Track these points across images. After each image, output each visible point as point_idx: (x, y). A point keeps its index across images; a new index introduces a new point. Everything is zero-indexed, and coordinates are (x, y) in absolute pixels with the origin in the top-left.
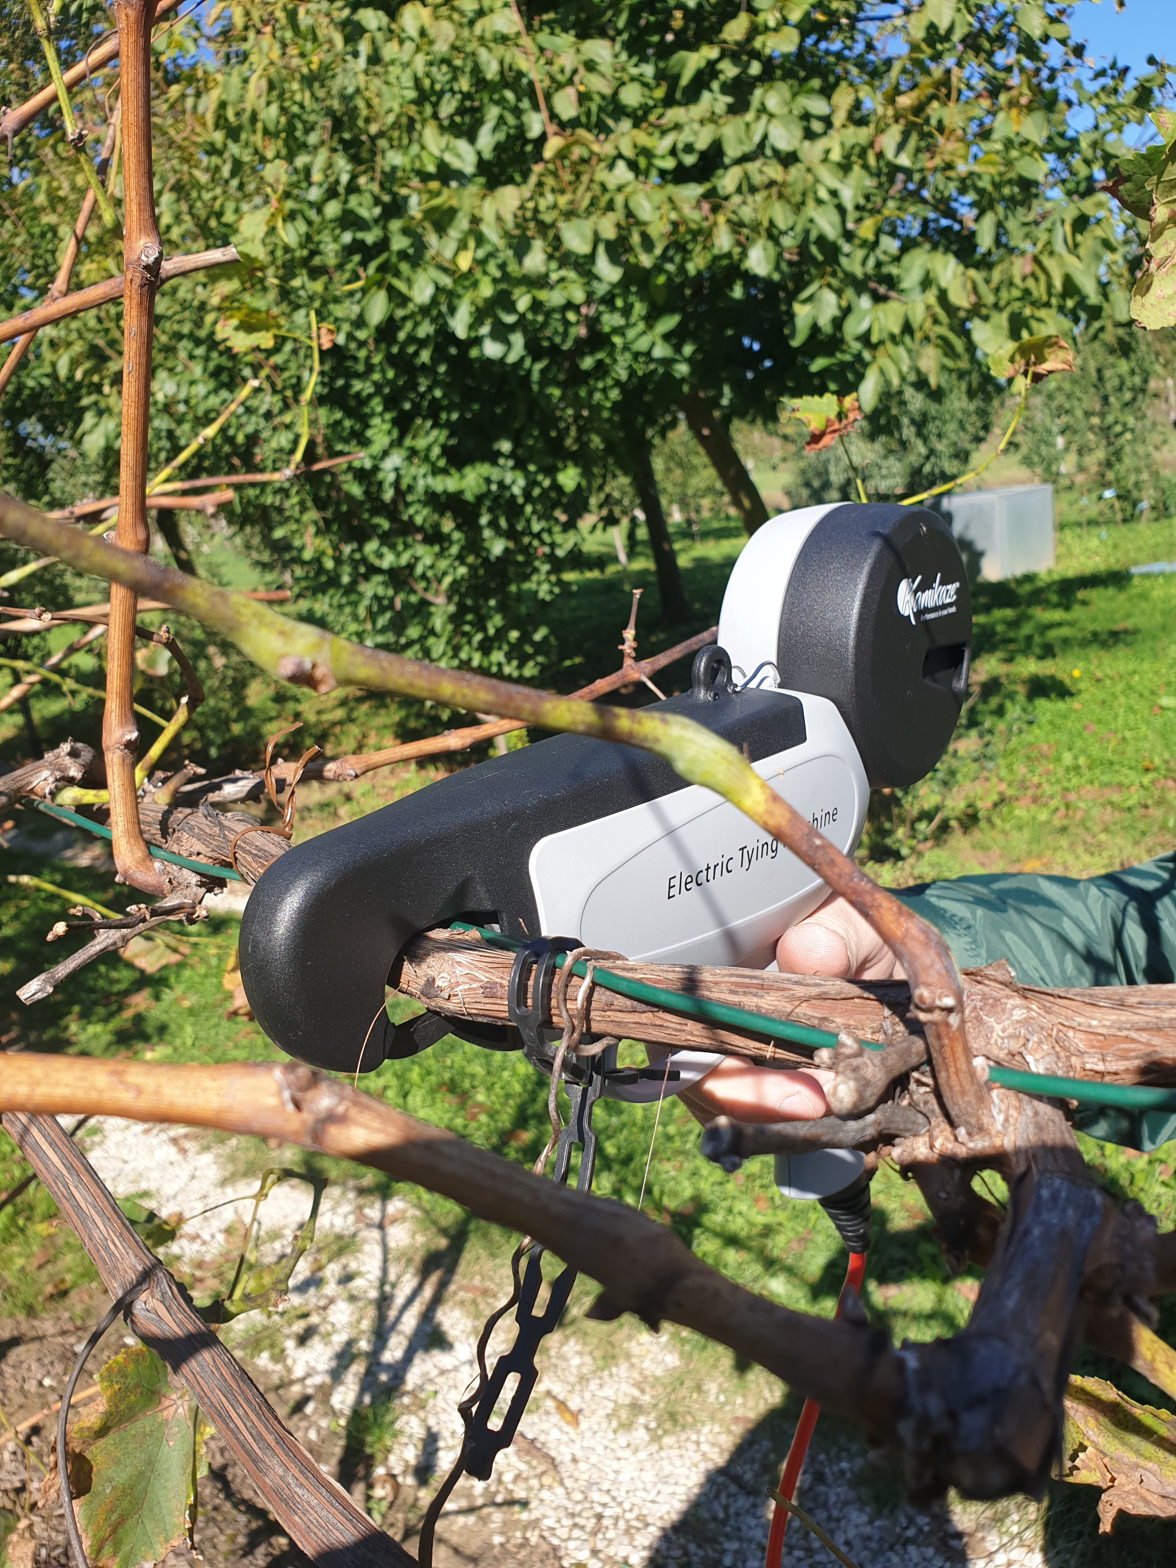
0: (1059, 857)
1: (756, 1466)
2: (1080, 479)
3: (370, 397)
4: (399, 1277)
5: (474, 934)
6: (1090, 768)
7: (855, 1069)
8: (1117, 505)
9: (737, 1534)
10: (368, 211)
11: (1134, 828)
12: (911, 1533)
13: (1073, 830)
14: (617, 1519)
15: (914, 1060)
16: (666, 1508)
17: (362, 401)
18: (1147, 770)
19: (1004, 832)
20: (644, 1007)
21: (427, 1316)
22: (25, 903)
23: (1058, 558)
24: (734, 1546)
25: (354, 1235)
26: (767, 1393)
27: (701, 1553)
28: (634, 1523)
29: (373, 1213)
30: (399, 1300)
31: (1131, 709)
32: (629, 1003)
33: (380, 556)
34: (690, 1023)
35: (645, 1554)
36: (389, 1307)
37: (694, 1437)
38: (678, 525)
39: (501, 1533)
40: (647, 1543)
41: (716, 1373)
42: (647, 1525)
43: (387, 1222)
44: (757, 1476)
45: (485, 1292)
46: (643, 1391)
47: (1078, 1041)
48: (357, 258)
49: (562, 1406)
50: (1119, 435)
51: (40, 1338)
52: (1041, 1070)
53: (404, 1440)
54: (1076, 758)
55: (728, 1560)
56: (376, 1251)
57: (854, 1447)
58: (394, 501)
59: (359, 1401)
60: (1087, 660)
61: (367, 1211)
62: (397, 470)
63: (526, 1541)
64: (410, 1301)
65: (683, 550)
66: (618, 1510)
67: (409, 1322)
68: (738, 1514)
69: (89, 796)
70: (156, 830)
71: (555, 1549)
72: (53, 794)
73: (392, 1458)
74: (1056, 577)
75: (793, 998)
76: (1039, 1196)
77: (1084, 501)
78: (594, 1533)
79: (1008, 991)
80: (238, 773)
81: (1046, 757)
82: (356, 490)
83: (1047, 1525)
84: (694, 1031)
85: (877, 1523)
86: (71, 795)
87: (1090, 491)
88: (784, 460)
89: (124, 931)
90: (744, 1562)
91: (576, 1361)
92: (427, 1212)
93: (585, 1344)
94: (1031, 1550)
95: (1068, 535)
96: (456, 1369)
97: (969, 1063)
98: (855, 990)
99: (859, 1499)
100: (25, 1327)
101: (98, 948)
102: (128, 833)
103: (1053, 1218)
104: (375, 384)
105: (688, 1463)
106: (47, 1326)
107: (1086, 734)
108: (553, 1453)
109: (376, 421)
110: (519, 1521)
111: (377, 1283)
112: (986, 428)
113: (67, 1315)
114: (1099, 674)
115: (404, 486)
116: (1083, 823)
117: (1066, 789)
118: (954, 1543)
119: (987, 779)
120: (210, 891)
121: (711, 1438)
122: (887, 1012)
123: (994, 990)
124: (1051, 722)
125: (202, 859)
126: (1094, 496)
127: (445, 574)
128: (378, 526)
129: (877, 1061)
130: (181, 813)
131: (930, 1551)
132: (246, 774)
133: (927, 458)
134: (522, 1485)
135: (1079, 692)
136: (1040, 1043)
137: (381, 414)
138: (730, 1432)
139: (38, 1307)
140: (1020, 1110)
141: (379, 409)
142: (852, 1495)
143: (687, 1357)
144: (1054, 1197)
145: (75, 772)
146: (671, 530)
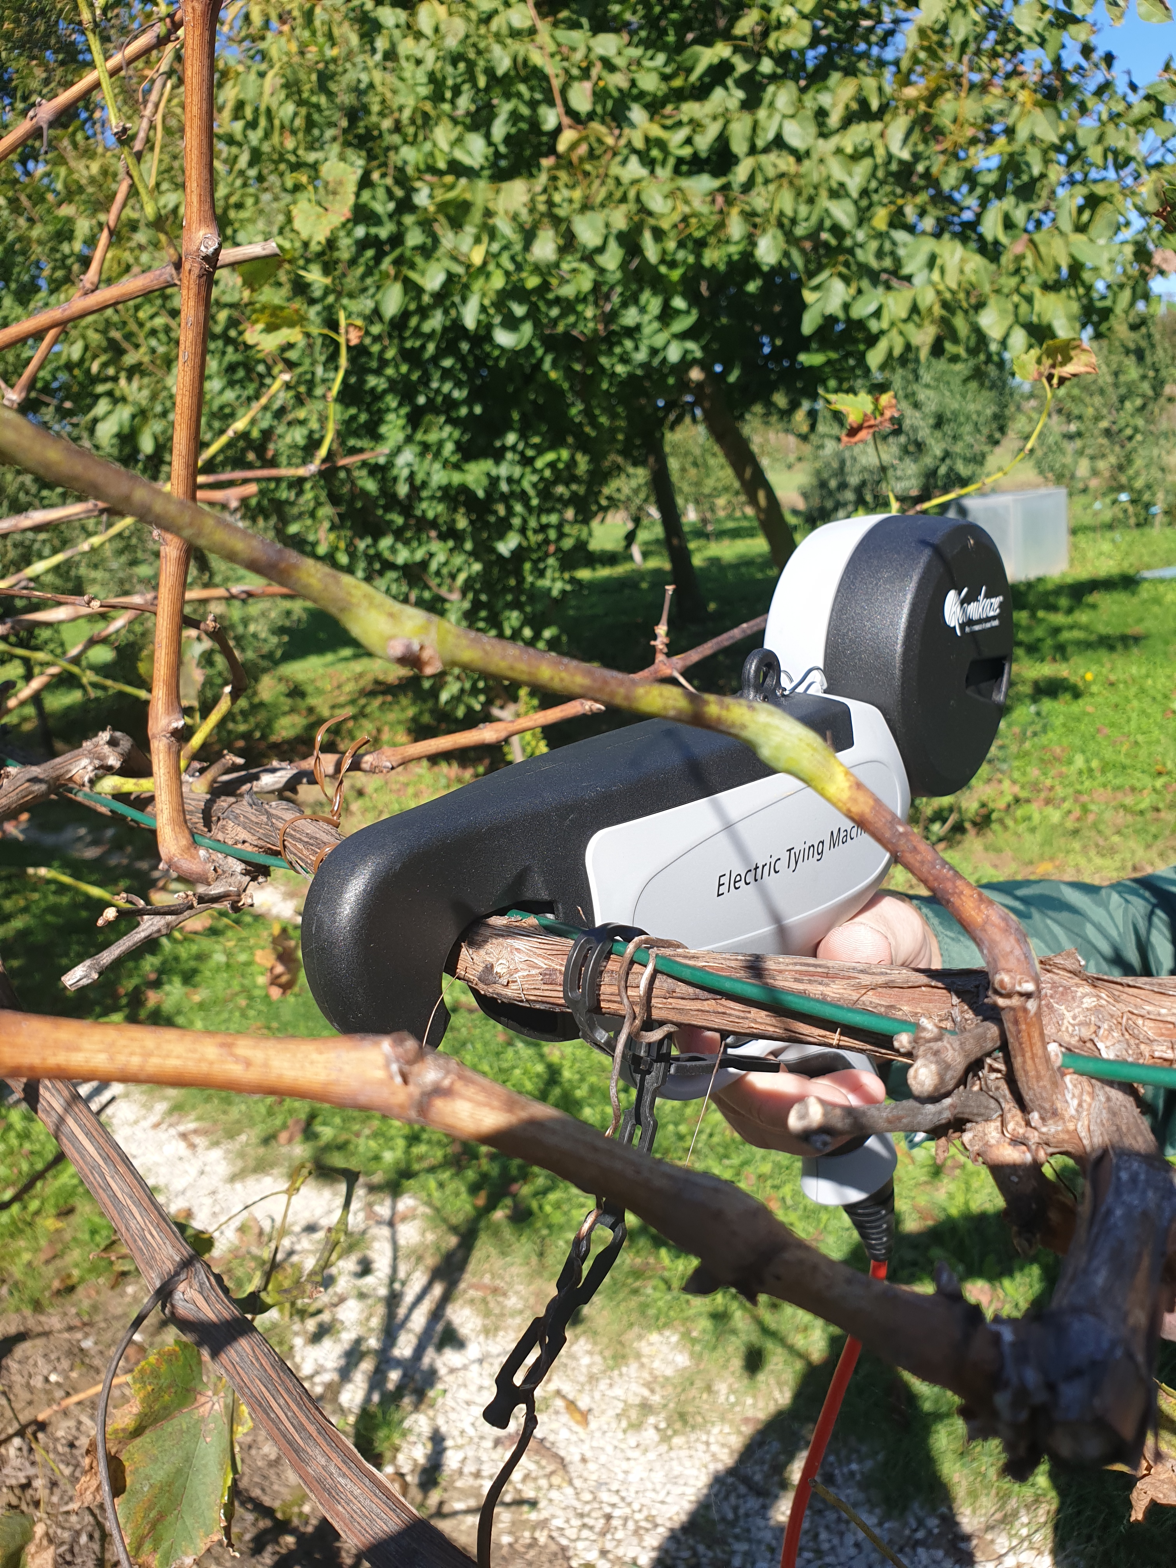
0: (1072, 859)
1: (766, 1467)
2: (1094, 483)
3: (385, 392)
4: (409, 1275)
5: (532, 920)
6: (1103, 771)
7: (936, 1053)
8: (1131, 510)
9: (746, 1536)
10: (382, 207)
11: (1146, 831)
12: (920, 1535)
13: (1086, 833)
14: (626, 1519)
15: (989, 1046)
16: (675, 1509)
17: (376, 396)
18: (1160, 774)
19: (1019, 836)
20: (706, 995)
21: (437, 1314)
22: (36, 896)
23: (1072, 561)
24: (743, 1547)
25: (364, 1232)
26: (777, 1394)
27: (710, 1554)
28: (643, 1524)
29: (383, 1210)
30: (409, 1298)
31: (1143, 712)
32: (691, 990)
33: (393, 550)
34: (754, 1010)
35: (654, 1554)
36: (397, 1305)
37: (704, 1438)
38: (693, 524)
39: (510, 1533)
40: (656, 1544)
41: (726, 1374)
42: (656, 1526)
43: (397, 1219)
44: (767, 1477)
45: (495, 1291)
46: (652, 1391)
47: (1148, 1029)
48: (370, 253)
49: (571, 1405)
50: (1130, 438)
51: (46, 1334)
52: (1112, 1056)
53: (412, 1438)
54: (1087, 761)
55: (737, 1561)
56: (387, 1248)
57: (864, 1449)
58: (408, 496)
59: (368, 1399)
60: (1099, 662)
61: (377, 1209)
62: (409, 465)
63: (535, 1541)
64: (419, 1299)
65: (699, 549)
66: (628, 1511)
67: (419, 1320)
68: (747, 1515)
69: (129, 785)
70: (197, 819)
71: (564, 1549)
72: (92, 782)
73: (401, 1458)
74: (1069, 580)
75: (858, 987)
76: (1119, 1179)
77: (1097, 505)
78: (603, 1534)
79: (1077, 980)
80: (275, 763)
81: (1058, 759)
82: (371, 486)
83: (1056, 1528)
84: (760, 1019)
85: (887, 1525)
86: (110, 784)
87: (1104, 495)
88: (800, 459)
89: (169, 918)
90: (753, 1563)
91: (585, 1360)
92: (437, 1210)
93: (595, 1343)
94: (1040, 1553)
95: (1082, 540)
96: (465, 1367)
97: (1045, 1048)
98: (923, 979)
99: (869, 1501)
100: (31, 1323)
101: (143, 935)
102: (173, 821)
103: (1133, 1199)
104: (390, 380)
105: (697, 1463)
106: (53, 1321)
107: (1099, 737)
108: (562, 1453)
109: (391, 417)
110: (527, 1521)
111: (386, 1281)
112: (1002, 429)
113: (73, 1311)
114: (1113, 677)
115: (418, 482)
116: (1095, 826)
117: (1079, 792)
118: (962, 1545)
119: (1000, 781)
120: (254, 879)
121: (721, 1439)
122: (955, 1000)
123: (1063, 978)
124: (1064, 725)
125: (248, 848)
126: (1108, 500)
127: (459, 570)
128: (391, 522)
129: (956, 1045)
130: (224, 802)
131: (940, 1554)
132: (284, 764)
133: (943, 460)
134: (531, 1485)
135: (1092, 695)
136: (1110, 1030)
137: (396, 410)
138: (739, 1432)
139: (45, 1302)
140: (1093, 1095)
141: (394, 404)
142: (861, 1496)
143: (698, 1358)
144: (1134, 1179)
145: (114, 761)
146: (686, 529)
